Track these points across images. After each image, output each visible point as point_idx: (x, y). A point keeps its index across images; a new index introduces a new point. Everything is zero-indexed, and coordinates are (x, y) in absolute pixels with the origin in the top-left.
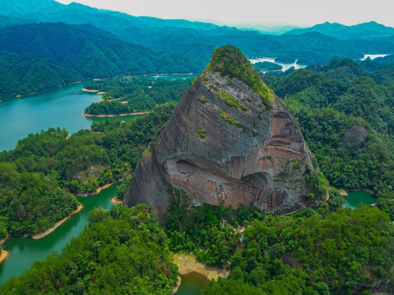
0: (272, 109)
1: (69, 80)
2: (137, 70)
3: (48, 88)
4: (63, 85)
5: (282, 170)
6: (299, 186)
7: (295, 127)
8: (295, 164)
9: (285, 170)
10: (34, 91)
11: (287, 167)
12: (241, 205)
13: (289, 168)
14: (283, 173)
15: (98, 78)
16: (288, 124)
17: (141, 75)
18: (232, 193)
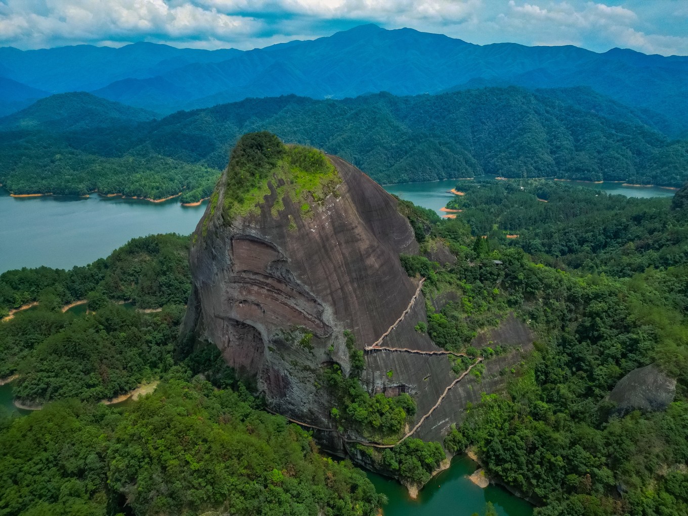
0: (230, 226)
1: (455, 174)
2: (584, 171)
3: (414, 181)
4: (441, 179)
5: (281, 336)
6: (313, 381)
7: (287, 270)
8: (305, 337)
9: (287, 340)
10: (391, 182)
11: (291, 336)
12: (242, 366)
13: (293, 339)
14: (281, 341)
15: (503, 176)
16: (278, 261)
17: (588, 180)
18: (237, 343)
